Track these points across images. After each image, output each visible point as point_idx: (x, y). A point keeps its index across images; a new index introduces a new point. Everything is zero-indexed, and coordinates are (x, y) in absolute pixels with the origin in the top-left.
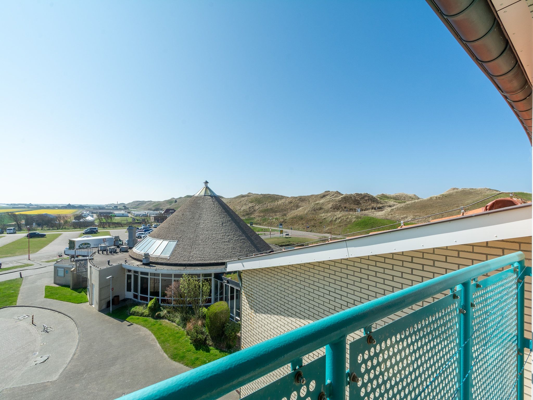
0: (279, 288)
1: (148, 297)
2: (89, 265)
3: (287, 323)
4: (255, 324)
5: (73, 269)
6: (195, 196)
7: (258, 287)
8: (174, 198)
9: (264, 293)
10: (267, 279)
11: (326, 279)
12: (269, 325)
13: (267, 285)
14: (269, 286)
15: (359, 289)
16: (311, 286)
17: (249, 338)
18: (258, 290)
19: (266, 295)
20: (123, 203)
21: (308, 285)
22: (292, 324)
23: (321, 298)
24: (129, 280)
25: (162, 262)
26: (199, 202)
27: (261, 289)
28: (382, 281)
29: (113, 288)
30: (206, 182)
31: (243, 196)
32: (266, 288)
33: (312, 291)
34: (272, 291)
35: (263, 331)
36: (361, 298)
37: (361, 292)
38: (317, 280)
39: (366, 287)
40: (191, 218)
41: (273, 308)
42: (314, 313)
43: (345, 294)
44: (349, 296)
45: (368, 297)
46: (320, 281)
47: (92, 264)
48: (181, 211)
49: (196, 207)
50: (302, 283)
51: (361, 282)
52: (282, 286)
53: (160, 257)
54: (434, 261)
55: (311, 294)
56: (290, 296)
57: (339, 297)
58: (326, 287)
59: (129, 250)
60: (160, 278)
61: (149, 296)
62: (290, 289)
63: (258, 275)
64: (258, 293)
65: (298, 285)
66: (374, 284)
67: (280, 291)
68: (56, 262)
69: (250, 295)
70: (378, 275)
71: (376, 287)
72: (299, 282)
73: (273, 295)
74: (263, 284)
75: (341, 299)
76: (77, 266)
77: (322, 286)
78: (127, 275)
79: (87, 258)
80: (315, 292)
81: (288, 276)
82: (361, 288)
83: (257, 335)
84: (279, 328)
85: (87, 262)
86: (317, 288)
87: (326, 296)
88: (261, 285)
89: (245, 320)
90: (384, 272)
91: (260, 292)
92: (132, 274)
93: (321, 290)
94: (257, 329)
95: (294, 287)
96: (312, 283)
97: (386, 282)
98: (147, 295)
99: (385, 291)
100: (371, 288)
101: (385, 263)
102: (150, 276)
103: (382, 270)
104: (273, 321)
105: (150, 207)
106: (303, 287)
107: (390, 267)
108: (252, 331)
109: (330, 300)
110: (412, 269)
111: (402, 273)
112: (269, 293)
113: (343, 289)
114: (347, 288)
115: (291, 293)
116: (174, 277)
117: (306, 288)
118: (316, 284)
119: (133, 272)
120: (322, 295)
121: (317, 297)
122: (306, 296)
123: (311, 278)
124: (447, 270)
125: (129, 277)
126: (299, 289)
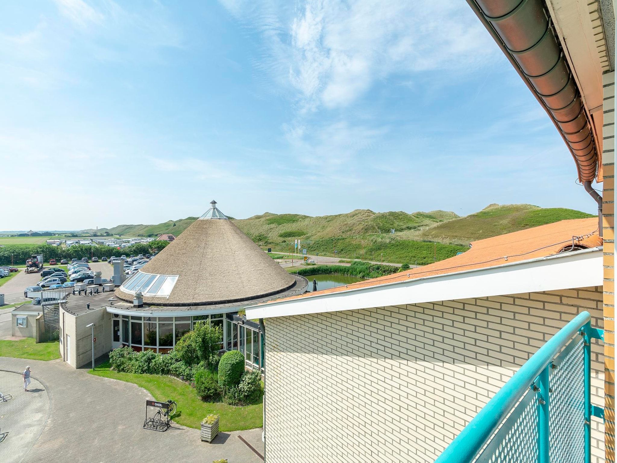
0: (311, 337)
1: (141, 347)
2: (61, 311)
3: (321, 379)
4: (282, 381)
5: (38, 317)
6: (200, 220)
7: (285, 337)
8: (172, 221)
9: (292, 344)
10: (296, 327)
11: (366, 327)
12: (299, 381)
13: (296, 335)
14: (299, 336)
15: (405, 340)
16: (349, 336)
17: (275, 397)
18: (285, 341)
19: (295, 345)
20: (105, 228)
21: (345, 334)
22: (327, 380)
23: (361, 350)
24: (116, 327)
25: (159, 302)
26: (205, 226)
27: (289, 339)
28: (430, 330)
29: (95, 339)
30: (214, 203)
31: (258, 217)
32: (295, 338)
33: (350, 341)
34: (303, 342)
35: (292, 388)
36: (407, 349)
37: (407, 343)
38: (356, 329)
39: (413, 337)
40: (195, 247)
41: (303, 361)
42: (353, 367)
43: (389, 345)
44: (394, 347)
45: (416, 348)
46: (360, 330)
47: (66, 309)
48: (182, 238)
49: (202, 233)
50: (338, 332)
51: (407, 332)
52: (315, 335)
53: (156, 296)
54: (488, 308)
55: (349, 345)
56: (324, 347)
57: (382, 348)
58: (366, 337)
59: (115, 288)
60: (157, 322)
61: (143, 346)
62: (324, 339)
63: (285, 323)
64: (285, 344)
65: (333, 334)
66: (422, 334)
67: (312, 342)
68: (14, 308)
69: (276, 346)
70: (426, 323)
71: (424, 337)
72: (334, 331)
73: (303, 346)
74: (292, 333)
75: (384, 351)
76: (45, 312)
77: (362, 336)
78: (113, 321)
79: (59, 301)
80: (354, 342)
81: (322, 324)
82: (407, 338)
83: (285, 394)
84: (311, 385)
85: (59, 306)
86: (356, 339)
87: (366, 347)
88: (288, 335)
89: (270, 376)
90: (433, 320)
91: (288, 342)
92: (120, 320)
93: (360, 340)
94: (285, 387)
95: (328, 337)
96: (350, 332)
97: (436, 331)
98: (141, 344)
99: (435, 342)
100: (418, 338)
101: (433, 309)
102: (144, 320)
103: (430, 318)
104: (304, 377)
105: (141, 232)
106: (339, 337)
107: (440, 314)
108: (279, 389)
109: (371, 352)
110: (464, 317)
111: (453, 321)
112: (299, 344)
113: (387, 339)
114: (391, 338)
115: (325, 344)
116: (175, 321)
117: (343, 338)
118: (354, 333)
119: (121, 317)
120: (362, 346)
121: (357, 348)
122: (343, 347)
123: (349, 326)
124: (502, 318)
125: (116, 323)
126: (335, 339)
